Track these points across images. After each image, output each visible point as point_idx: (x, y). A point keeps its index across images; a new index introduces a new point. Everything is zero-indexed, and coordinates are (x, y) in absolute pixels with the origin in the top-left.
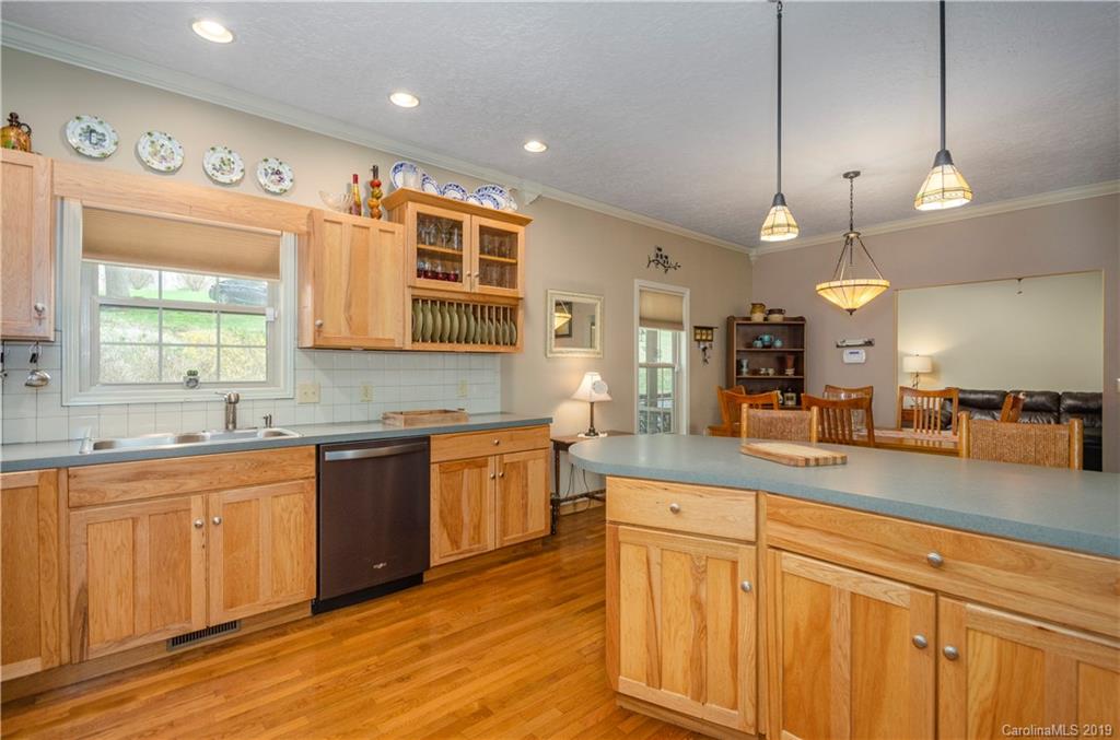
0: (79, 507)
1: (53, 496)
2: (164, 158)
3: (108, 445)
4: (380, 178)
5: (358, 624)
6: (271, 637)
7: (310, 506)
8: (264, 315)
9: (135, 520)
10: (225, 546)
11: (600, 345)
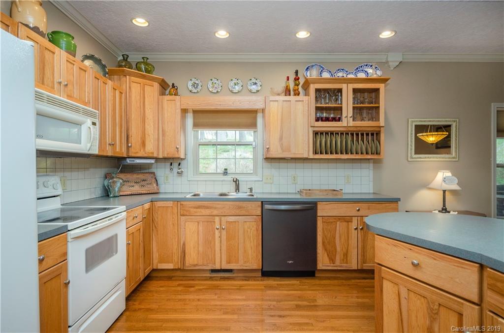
0: (184, 215)
1: (176, 211)
2: (216, 88)
3: (198, 195)
4: (299, 76)
5: (276, 285)
6: (243, 280)
7: (259, 228)
8: (252, 145)
9: (198, 223)
10: (227, 239)
11: (456, 152)
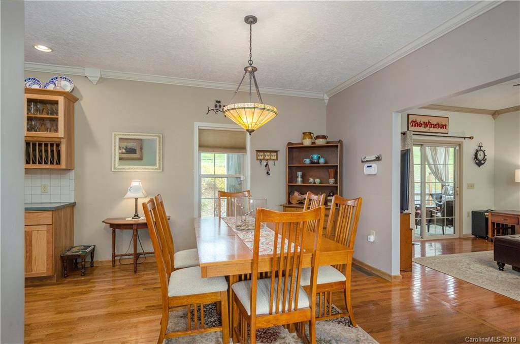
11: (160, 164)
